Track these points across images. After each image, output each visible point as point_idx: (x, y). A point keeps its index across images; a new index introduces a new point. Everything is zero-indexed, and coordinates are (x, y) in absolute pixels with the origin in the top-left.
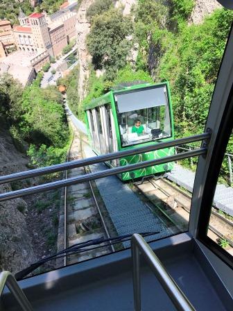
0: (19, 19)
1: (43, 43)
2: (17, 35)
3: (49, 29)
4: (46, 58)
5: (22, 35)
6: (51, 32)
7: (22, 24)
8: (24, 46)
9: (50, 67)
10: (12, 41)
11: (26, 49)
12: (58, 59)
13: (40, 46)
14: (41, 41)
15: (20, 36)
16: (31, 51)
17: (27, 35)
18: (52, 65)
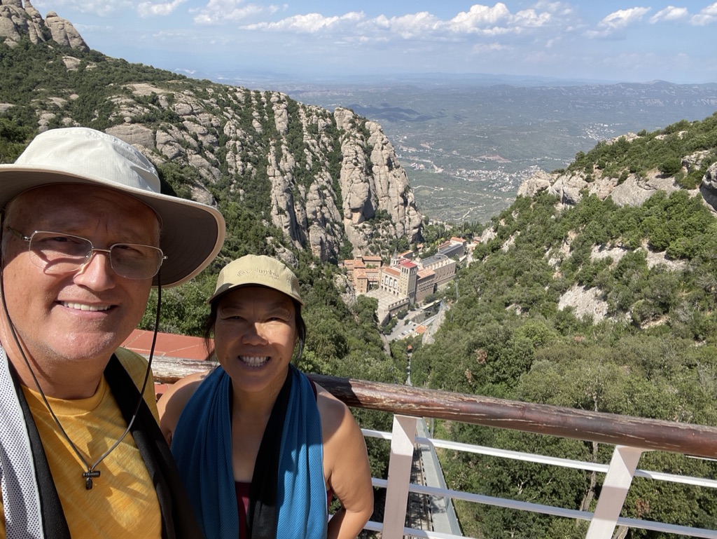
0: (392, 259)
1: (407, 290)
2: (384, 275)
3: (418, 277)
4: (405, 305)
5: (389, 276)
6: (418, 280)
7: (392, 264)
8: (387, 287)
9: (407, 314)
10: (378, 278)
11: (388, 290)
12: (418, 308)
13: (403, 291)
14: (405, 288)
15: (386, 277)
16: (392, 292)
17: (394, 278)
18: (409, 312)
